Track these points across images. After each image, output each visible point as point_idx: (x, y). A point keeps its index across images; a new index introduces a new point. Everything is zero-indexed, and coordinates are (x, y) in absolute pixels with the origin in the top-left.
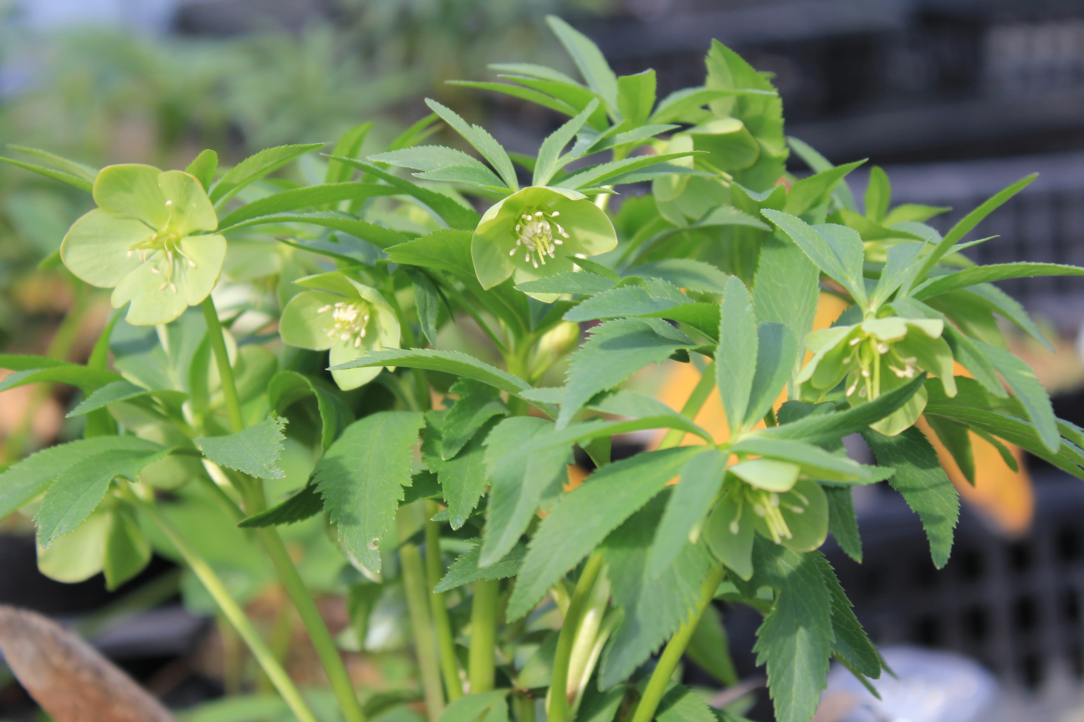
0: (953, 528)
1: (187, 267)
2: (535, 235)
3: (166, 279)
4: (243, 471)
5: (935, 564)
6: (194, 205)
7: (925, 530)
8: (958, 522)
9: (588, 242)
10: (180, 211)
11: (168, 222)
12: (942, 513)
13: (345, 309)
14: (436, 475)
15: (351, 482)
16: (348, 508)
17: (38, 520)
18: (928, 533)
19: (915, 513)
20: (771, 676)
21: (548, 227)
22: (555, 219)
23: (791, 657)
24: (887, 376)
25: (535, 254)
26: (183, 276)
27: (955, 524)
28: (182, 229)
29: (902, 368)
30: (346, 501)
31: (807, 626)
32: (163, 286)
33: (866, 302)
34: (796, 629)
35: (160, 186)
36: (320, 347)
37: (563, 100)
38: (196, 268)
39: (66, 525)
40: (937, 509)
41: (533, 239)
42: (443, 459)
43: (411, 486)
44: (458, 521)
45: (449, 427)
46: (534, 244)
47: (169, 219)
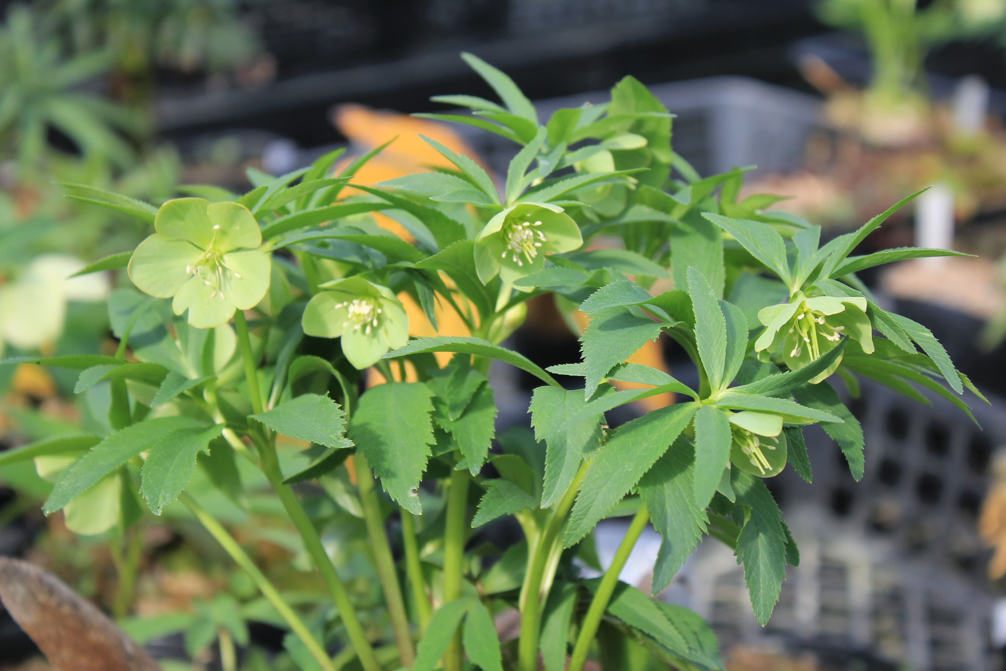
0: (862, 450)
1: (231, 278)
2: (522, 240)
3: (214, 289)
4: (316, 442)
5: (855, 478)
6: (238, 228)
7: (843, 453)
8: (864, 444)
9: (557, 243)
10: (223, 232)
11: (212, 243)
12: (852, 439)
13: (360, 304)
14: (450, 434)
15: (382, 443)
16: (386, 465)
17: (144, 492)
18: (845, 455)
19: (834, 440)
20: (746, 572)
21: (531, 234)
22: (538, 228)
23: (757, 557)
24: (822, 341)
25: (522, 256)
26: (228, 285)
27: (862, 446)
28: (224, 247)
29: (832, 334)
30: (383, 459)
31: (765, 532)
32: (213, 294)
33: (791, 283)
34: (758, 535)
35: (208, 213)
36: (332, 335)
37: (507, 126)
38: (241, 279)
39: (169, 495)
40: (847, 436)
41: (520, 244)
42: (451, 420)
43: (436, 444)
44: (476, 469)
45: (450, 394)
46: (521, 248)
47: (213, 239)
